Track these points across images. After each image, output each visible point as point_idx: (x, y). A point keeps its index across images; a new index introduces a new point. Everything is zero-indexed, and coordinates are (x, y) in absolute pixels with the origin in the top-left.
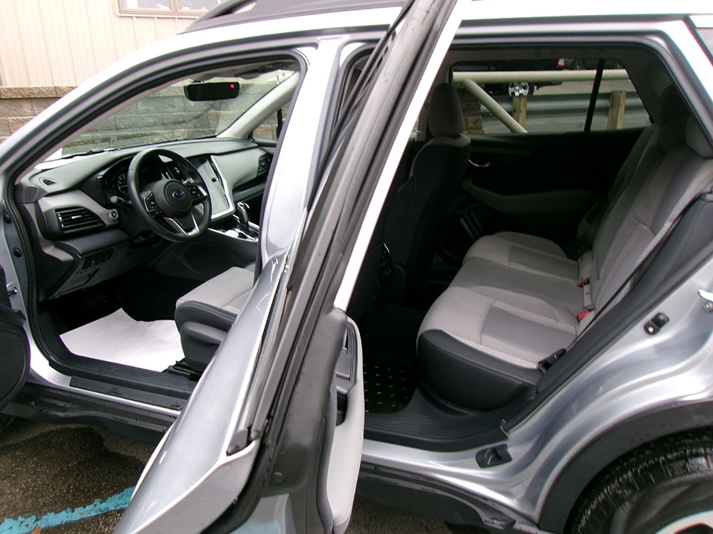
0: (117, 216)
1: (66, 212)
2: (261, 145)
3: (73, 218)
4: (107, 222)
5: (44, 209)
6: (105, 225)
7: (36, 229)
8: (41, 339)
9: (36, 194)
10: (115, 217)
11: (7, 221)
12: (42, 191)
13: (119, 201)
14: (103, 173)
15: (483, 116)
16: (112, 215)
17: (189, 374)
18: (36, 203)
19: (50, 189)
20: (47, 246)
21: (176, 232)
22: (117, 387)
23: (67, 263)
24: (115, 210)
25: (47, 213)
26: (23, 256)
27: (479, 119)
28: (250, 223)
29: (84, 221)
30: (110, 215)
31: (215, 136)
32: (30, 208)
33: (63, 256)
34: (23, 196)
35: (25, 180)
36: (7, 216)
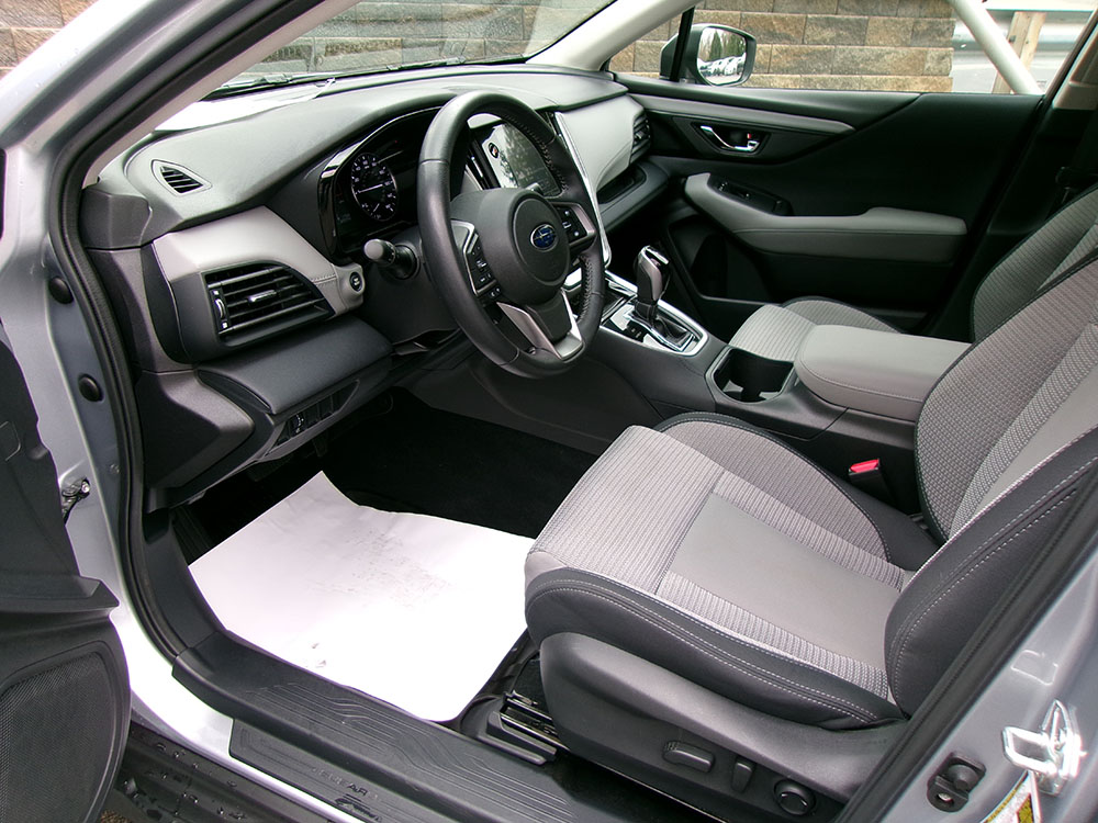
0: (362, 289)
1: (234, 281)
2: (634, 90)
3: (253, 299)
4: (338, 305)
5: (171, 271)
6: (332, 312)
7: (144, 329)
8: (153, 607)
9: (144, 220)
10: (356, 288)
11: (61, 297)
12: (165, 210)
13: (387, 251)
14: (339, 159)
15: (956, 49)
16: (352, 285)
17: (553, 751)
18: (146, 248)
19: (187, 205)
20: (179, 380)
21: (528, 346)
22: (363, 782)
23: (233, 433)
24: (357, 268)
25: (180, 283)
26: (105, 401)
27: (947, 55)
28: (662, 304)
29: (279, 308)
30: (347, 284)
31: (523, 61)
32: (128, 263)
33: (222, 413)
34: (107, 227)
35: (112, 173)
36: (60, 282)
